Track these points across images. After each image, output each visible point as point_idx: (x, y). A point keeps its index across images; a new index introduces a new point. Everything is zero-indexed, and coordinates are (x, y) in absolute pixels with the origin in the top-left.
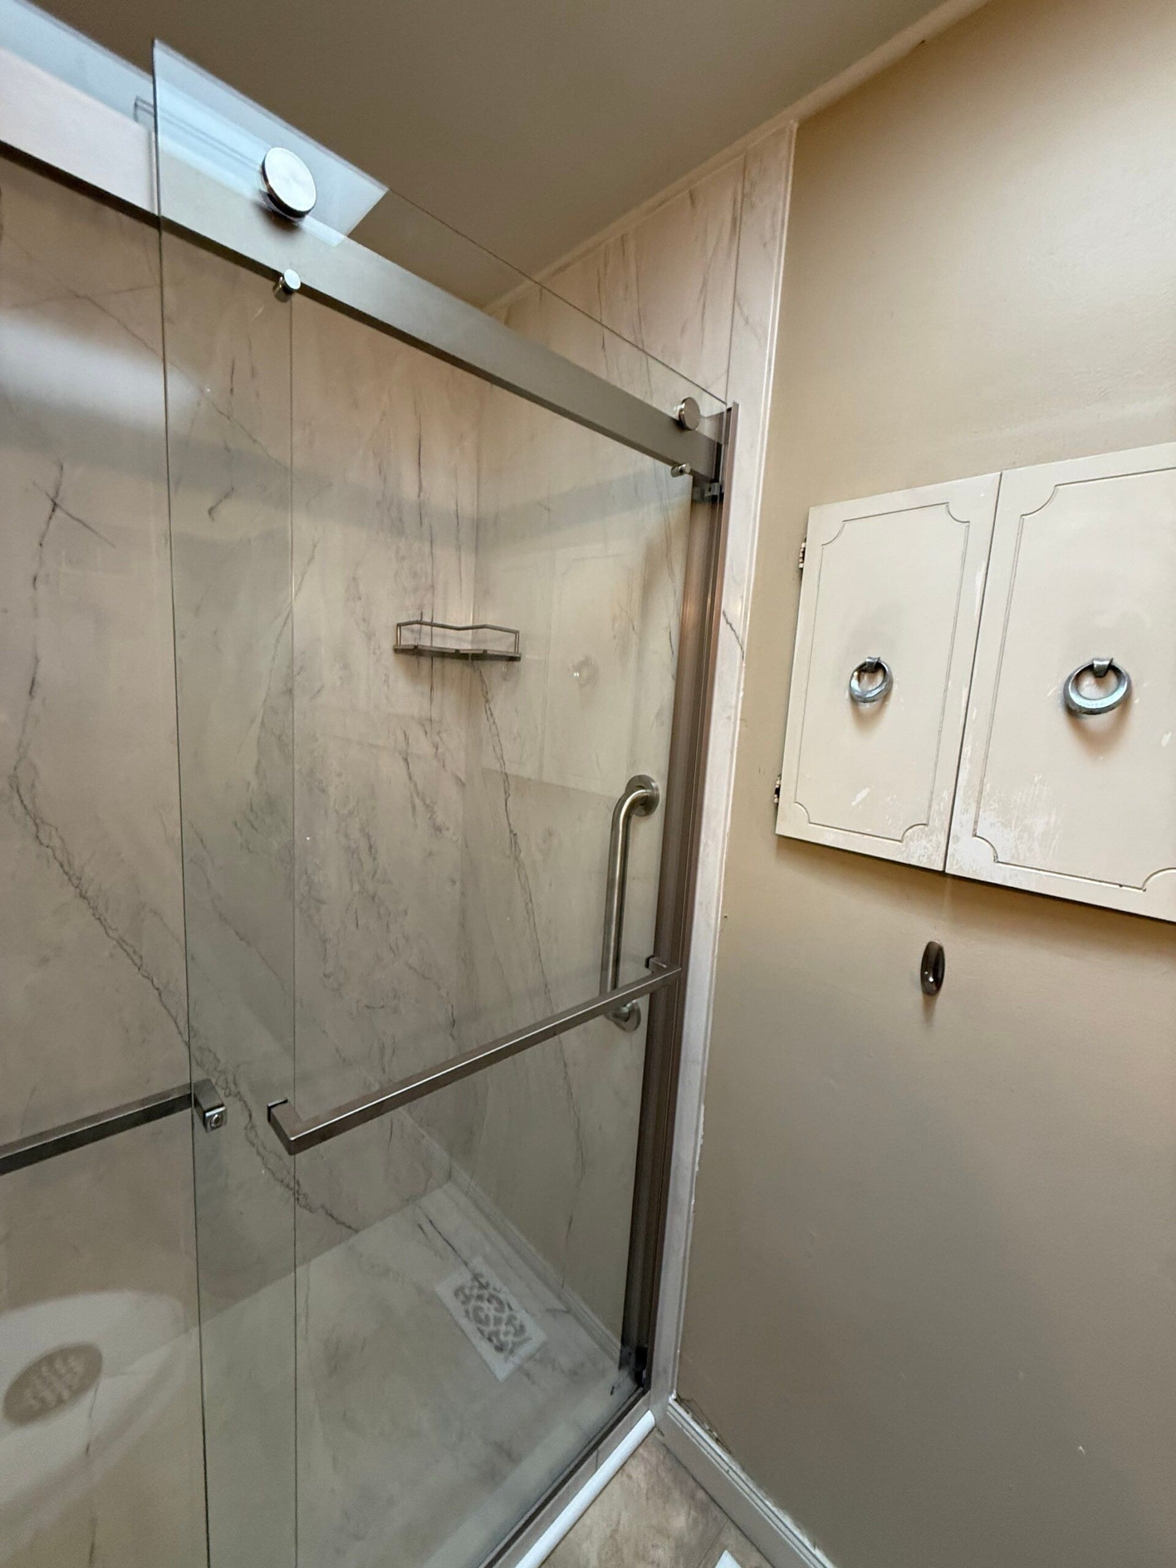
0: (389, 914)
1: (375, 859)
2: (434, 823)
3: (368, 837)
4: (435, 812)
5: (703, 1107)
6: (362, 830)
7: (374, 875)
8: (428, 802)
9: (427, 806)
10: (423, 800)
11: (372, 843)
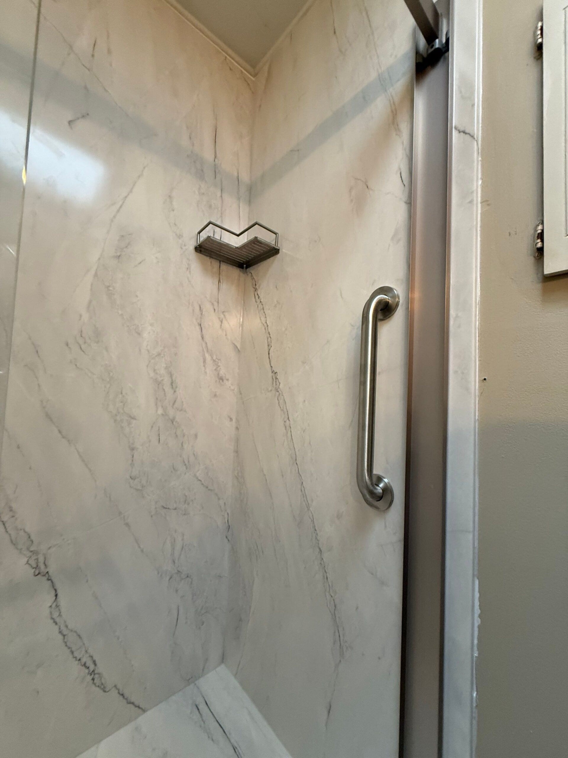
0: (184, 436)
1: (175, 392)
2: (218, 374)
3: (171, 375)
4: (219, 366)
5: (477, 582)
6: (166, 368)
7: (174, 404)
8: (214, 358)
9: (214, 361)
10: (212, 356)
11: (174, 380)
